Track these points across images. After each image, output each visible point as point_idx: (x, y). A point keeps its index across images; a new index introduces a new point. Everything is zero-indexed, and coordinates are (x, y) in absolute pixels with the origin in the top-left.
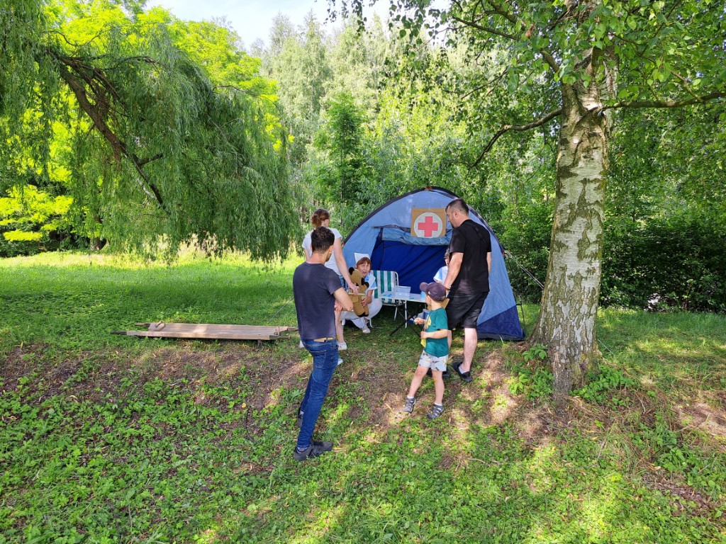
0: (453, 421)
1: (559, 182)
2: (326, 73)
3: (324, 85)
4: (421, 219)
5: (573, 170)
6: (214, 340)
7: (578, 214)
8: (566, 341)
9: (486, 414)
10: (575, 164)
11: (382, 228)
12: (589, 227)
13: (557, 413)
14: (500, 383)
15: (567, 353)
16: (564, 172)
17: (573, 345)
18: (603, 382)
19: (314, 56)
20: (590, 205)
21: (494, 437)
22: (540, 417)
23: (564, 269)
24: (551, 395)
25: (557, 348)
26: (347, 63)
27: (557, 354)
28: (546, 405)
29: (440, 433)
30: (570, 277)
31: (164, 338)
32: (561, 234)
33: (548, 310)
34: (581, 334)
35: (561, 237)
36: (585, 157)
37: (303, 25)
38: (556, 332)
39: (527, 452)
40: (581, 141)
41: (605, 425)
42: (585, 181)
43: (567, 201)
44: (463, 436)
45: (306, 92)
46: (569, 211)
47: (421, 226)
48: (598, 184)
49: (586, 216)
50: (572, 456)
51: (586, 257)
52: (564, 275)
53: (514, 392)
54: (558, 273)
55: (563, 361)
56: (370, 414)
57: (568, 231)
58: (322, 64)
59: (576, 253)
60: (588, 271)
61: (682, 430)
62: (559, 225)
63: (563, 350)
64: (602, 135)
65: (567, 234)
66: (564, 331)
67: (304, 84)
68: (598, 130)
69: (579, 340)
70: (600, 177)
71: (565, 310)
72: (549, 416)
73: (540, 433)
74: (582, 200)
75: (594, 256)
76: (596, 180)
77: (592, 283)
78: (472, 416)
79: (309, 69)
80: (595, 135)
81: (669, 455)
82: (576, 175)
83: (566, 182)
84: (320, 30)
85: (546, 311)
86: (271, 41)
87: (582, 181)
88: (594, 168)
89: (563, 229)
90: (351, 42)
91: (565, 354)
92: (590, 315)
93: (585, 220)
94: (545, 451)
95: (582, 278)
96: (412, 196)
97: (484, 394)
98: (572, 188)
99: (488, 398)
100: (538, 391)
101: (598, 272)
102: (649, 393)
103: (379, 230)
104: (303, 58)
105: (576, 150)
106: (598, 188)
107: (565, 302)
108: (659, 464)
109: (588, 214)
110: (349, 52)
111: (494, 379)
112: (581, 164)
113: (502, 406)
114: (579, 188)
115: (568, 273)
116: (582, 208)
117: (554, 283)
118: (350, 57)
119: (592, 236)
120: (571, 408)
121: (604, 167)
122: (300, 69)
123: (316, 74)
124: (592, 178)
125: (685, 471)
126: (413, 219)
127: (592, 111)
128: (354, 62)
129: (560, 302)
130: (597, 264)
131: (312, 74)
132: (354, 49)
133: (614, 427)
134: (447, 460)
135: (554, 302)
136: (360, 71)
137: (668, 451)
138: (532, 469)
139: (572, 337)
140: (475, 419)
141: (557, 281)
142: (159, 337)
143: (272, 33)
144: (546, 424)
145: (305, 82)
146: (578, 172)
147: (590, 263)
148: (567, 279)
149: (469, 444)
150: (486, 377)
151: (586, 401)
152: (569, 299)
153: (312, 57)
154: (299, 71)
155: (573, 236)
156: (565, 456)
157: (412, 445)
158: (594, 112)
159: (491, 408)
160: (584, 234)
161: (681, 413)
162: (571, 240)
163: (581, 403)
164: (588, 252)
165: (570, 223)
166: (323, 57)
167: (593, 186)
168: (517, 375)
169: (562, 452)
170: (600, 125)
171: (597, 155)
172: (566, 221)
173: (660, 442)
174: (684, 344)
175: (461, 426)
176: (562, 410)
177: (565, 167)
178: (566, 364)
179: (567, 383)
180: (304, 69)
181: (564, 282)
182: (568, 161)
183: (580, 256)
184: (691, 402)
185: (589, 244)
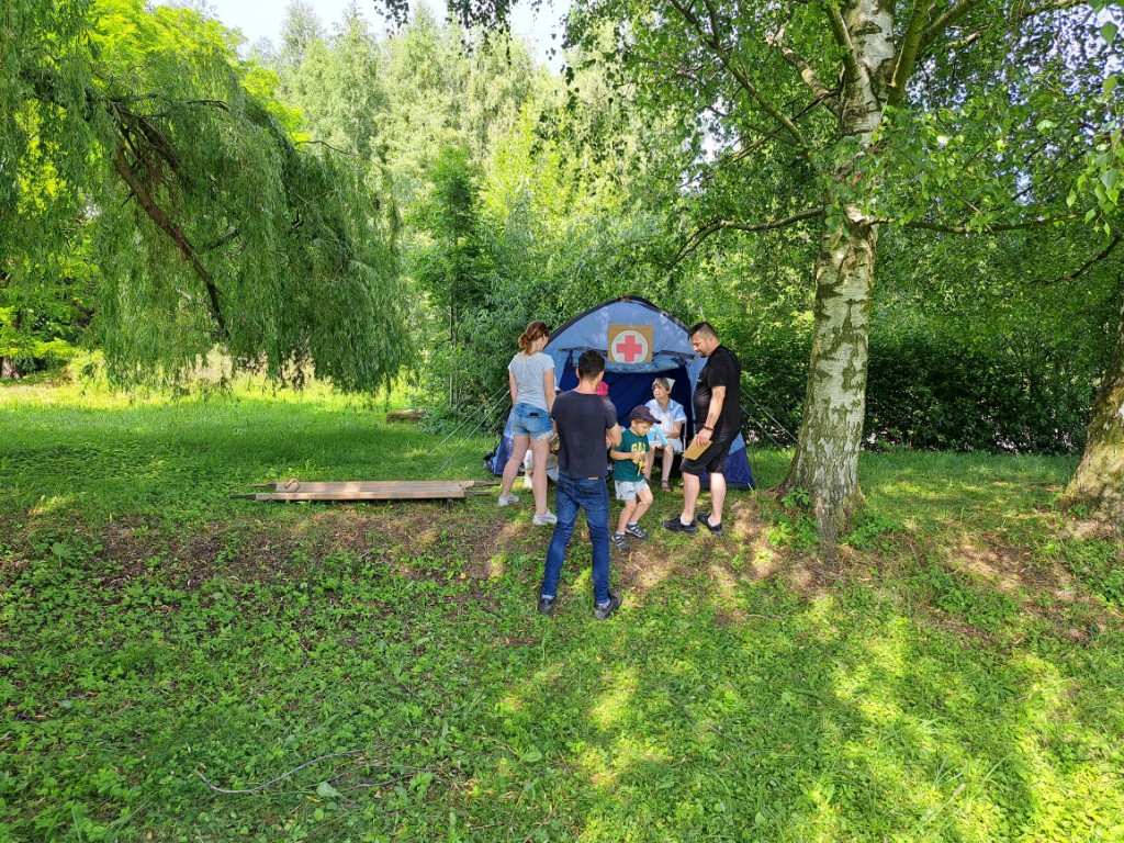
0: (716, 578)
1: (820, 302)
2: (378, 100)
3: (376, 118)
4: (621, 338)
5: (837, 290)
6: (385, 501)
7: (843, 340)
8: (829, 483)
9: (747, 568)
10: (840, 282)
11: (571, 351)
12: (855, 354)
13: (827, 563)
14: (758, 535)
15: (831, 497)
16: (826, 291)
17: (836, 488)
18: (872, 527)
19: (359, 72)
20: (856, 329)
21: (766, 590)
22: (808, 568)
23: (827, 402)
24: (818, 544)
25: (820, 492)
26: (413, 86)
27: (819, 499)
28: (814, 555)
29: (706, 592)
30: (835, 410)
31: (315, 502)
32: (823, 361)
33: (808, 449)
34: (845, 475)
35: (823, 365)
36: (850, 275)
37: (342, 22)
38: (818, 474)
39: (804, 604)
40: (846, 258)
41: (880, 571)
42: (851, 302)
43: (830, 324)
44: (732, 593)
45: (349, 129)
46: (832, 336)
47: (620, 348)
48: (863, 306)
49: (851, 342)
50: (853, 604)
51: (851, 387)
52: (827, 409)
53: (774, 544)
54: (819, 407)
55: (827, 506)
56: (620, 577)
57: (832, 359)
58: (371, 86)
59: (841, 383)
60: (854, 404)
61: (955, 573)
62: (821, 351)
63: (826, 493)
64: (869, 250)
65: (831, 362)
66: (827, 472)
67: (345, 116)
68: (864, 245)
69: (843, 482)
70: (865, 298)
71: (828, 448)
72: (819, 566)
73: (813, 583)
74: (847, 323)
75: (859, 386)
76: (862, 301)
77: (856, 417)
78: (735, 572)
79: (353, 92)
80: (862, 250)
81: (949, 597)
82: (840, 295)
83: (829, 303)
84: (368, 32)
85: (805, 450)
86: (284, 42)
87: (847, 302)
88: (860, 288)
89: (826, 356)
90: (419, 54)
91: (828, 498)
92: (854, 453)
93: (851, 346)
94: (822, 603)
95: (847, 411)
96: (606, 308)
97: (741, 547)
98: (836, 310)
99: (747, 552)
100: (804, 540)
101: (863, 405)
102: (918, 536)
103: (567, 354)
104: (343, 74)
105: (841, 266)
106: (864, 310)
107: (828, 437)
108: (938, 606)
109: (854, 340)
110: (415, 69)
111: (751, 531)
112: (846, 282)
113: (764, 559)
114: (844, 311)
115: (832, 406)
116: (846, 333)
117: (815, 417)
118: (418, 78)
119: (858, 364)
120: (841, 557)
121: (870, 286)
122: (339, 90)
123: (364, 101)
124: (858, 298)
125: (965, 611)
126: (611, 339)
127: (858, 223)
128: (423, 86)
129: (822, 440)
130: (861, 396)
131: (356, 101)
132: (424, 66)
133: (889, 574)
134: (722, 618)
135: (816, 441)
136: (434, 100)
137: (947, 592)
138: (815, 620)
139: (836, 479)
140: (739, 575)
141: (819, 415)
142: (307, 501)
143: (286, 29)
144: (817, 575)
145: (347, 113)
146: (844, 291)
147: (856, 394)
148: (830, 413)
149: (741, 601)
150: (740, 530)
151: (857, 548)
152: (832, 436)
153: (356, 73)
154: (335, 96)
155: (837, 364)
156: (846, 605)
157: (680, 606)
158: (862, 224)
159: (753, 563)
160: (850, 362)
161: (950, 556)
162: (835, 368)
163: (851, 551)
164: (853, 382)
165: (834, 349)
166: (373, 74)
167: (860, 307)
168: (776, 524)
169: (841, 602)
170: (867, 239)
171: (863, 273)
172: (829, 346)
173: (938, 585)
174: (930, 487)
175: (726, 584)
176: (832, 559)
177: (828, 285)
178: (830, 510)
179: (833, 531)
180: (343, 93)
181: (827, 417)
182: (831, 279)
183: (846, 387)
184: (958, 544)
185: (855, 373)
